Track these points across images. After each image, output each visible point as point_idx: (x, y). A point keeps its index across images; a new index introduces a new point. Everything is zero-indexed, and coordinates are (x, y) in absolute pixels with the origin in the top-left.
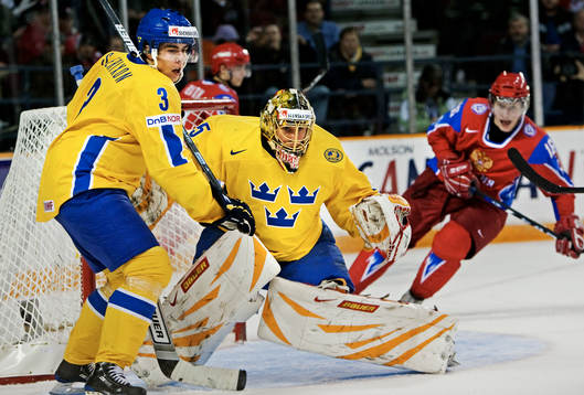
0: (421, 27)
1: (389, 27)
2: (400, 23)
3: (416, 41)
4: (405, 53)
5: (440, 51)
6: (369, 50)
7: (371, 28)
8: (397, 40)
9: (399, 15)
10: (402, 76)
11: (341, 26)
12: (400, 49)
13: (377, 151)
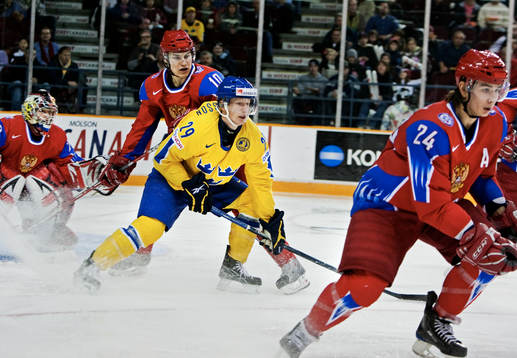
0: (108, 51)
1: (89, 49)
2: (96, 47)
3: (105, 59)
4: (97, 66)
5: (117, 68)
6: (76, 62)
7: (78, 48)
8: (94, 58)
9: (96, 43)
10: (94, 79)
11: (60, 46)
12: (95, 63)
13: (75, 123)
